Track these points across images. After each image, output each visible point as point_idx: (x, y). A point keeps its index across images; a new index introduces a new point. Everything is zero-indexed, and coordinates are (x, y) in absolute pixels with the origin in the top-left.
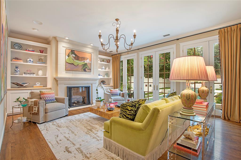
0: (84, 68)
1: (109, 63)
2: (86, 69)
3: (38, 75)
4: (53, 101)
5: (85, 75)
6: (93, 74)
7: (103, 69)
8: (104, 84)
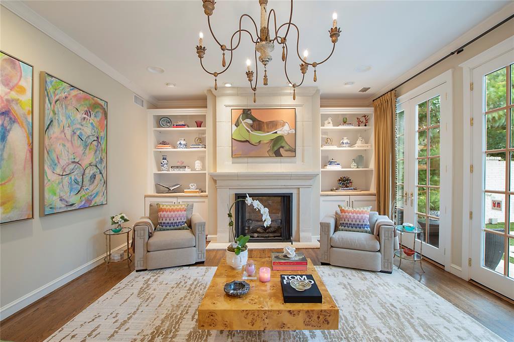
0: (276, 149)
1: (366, 125)
2: (281, 149)
3: (195, 170)
4: (178, 226)
5: (279, 165)
6: (303, 161)
7: (345, 145)
8: (347, 187)
